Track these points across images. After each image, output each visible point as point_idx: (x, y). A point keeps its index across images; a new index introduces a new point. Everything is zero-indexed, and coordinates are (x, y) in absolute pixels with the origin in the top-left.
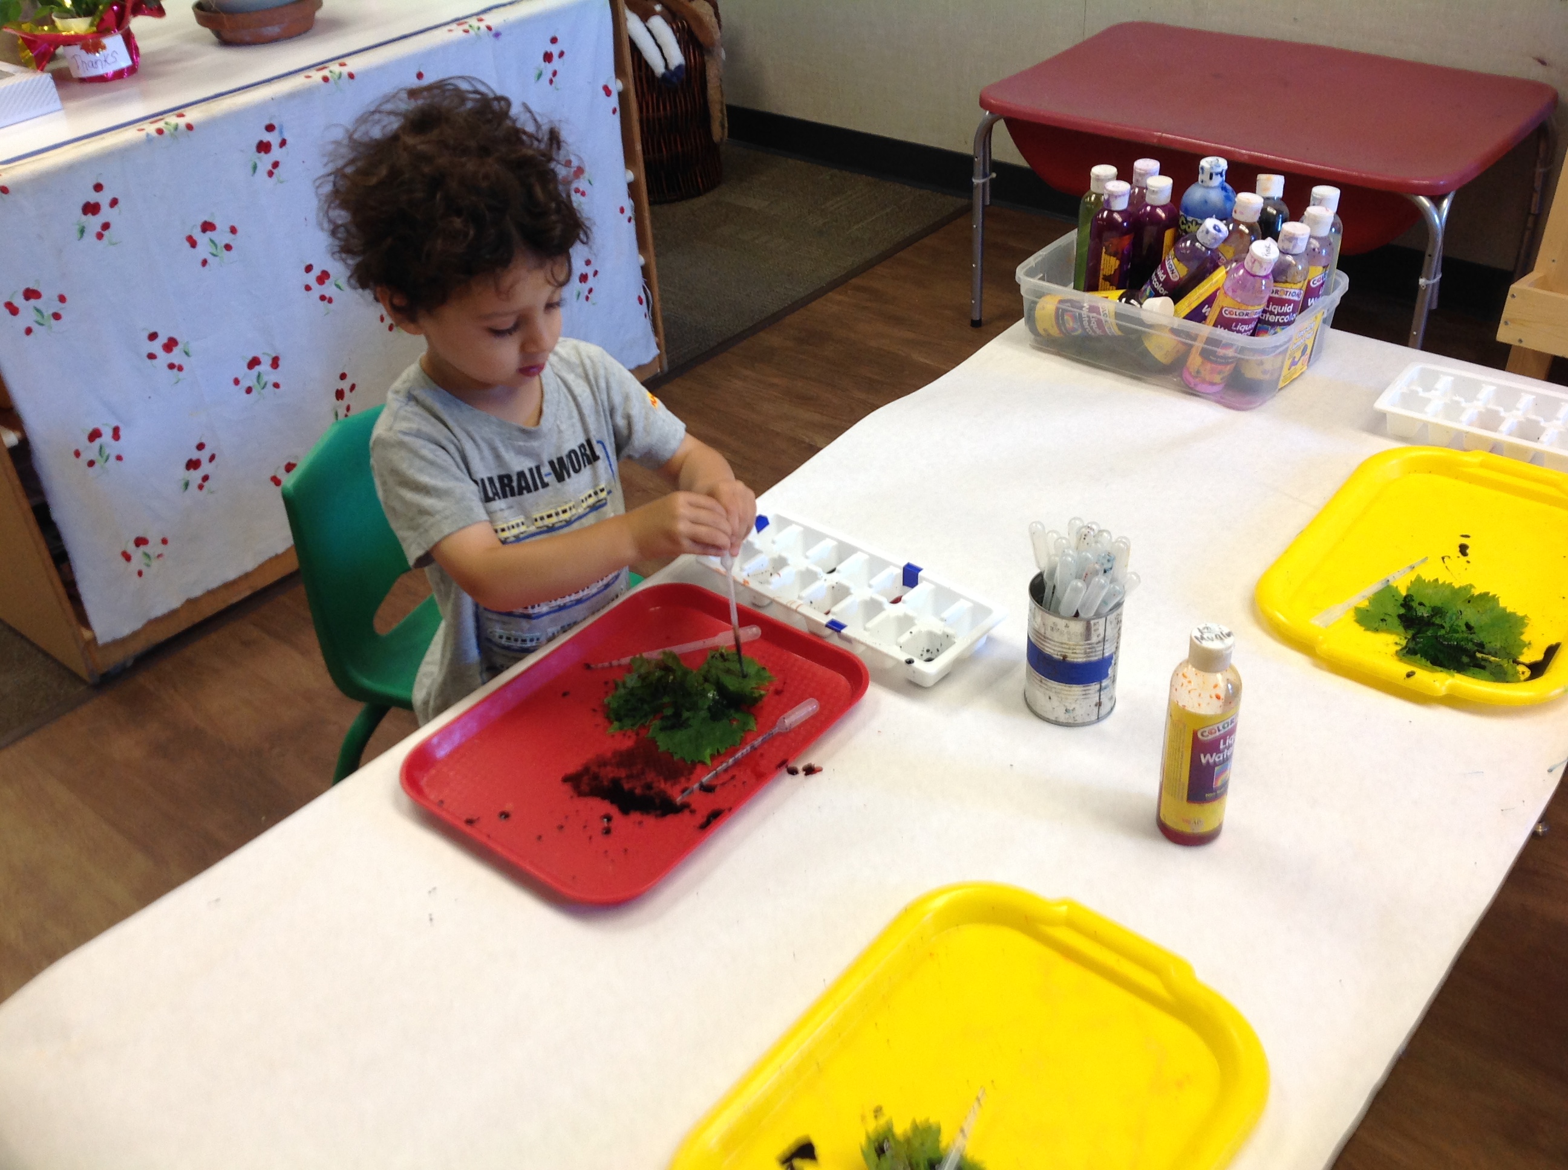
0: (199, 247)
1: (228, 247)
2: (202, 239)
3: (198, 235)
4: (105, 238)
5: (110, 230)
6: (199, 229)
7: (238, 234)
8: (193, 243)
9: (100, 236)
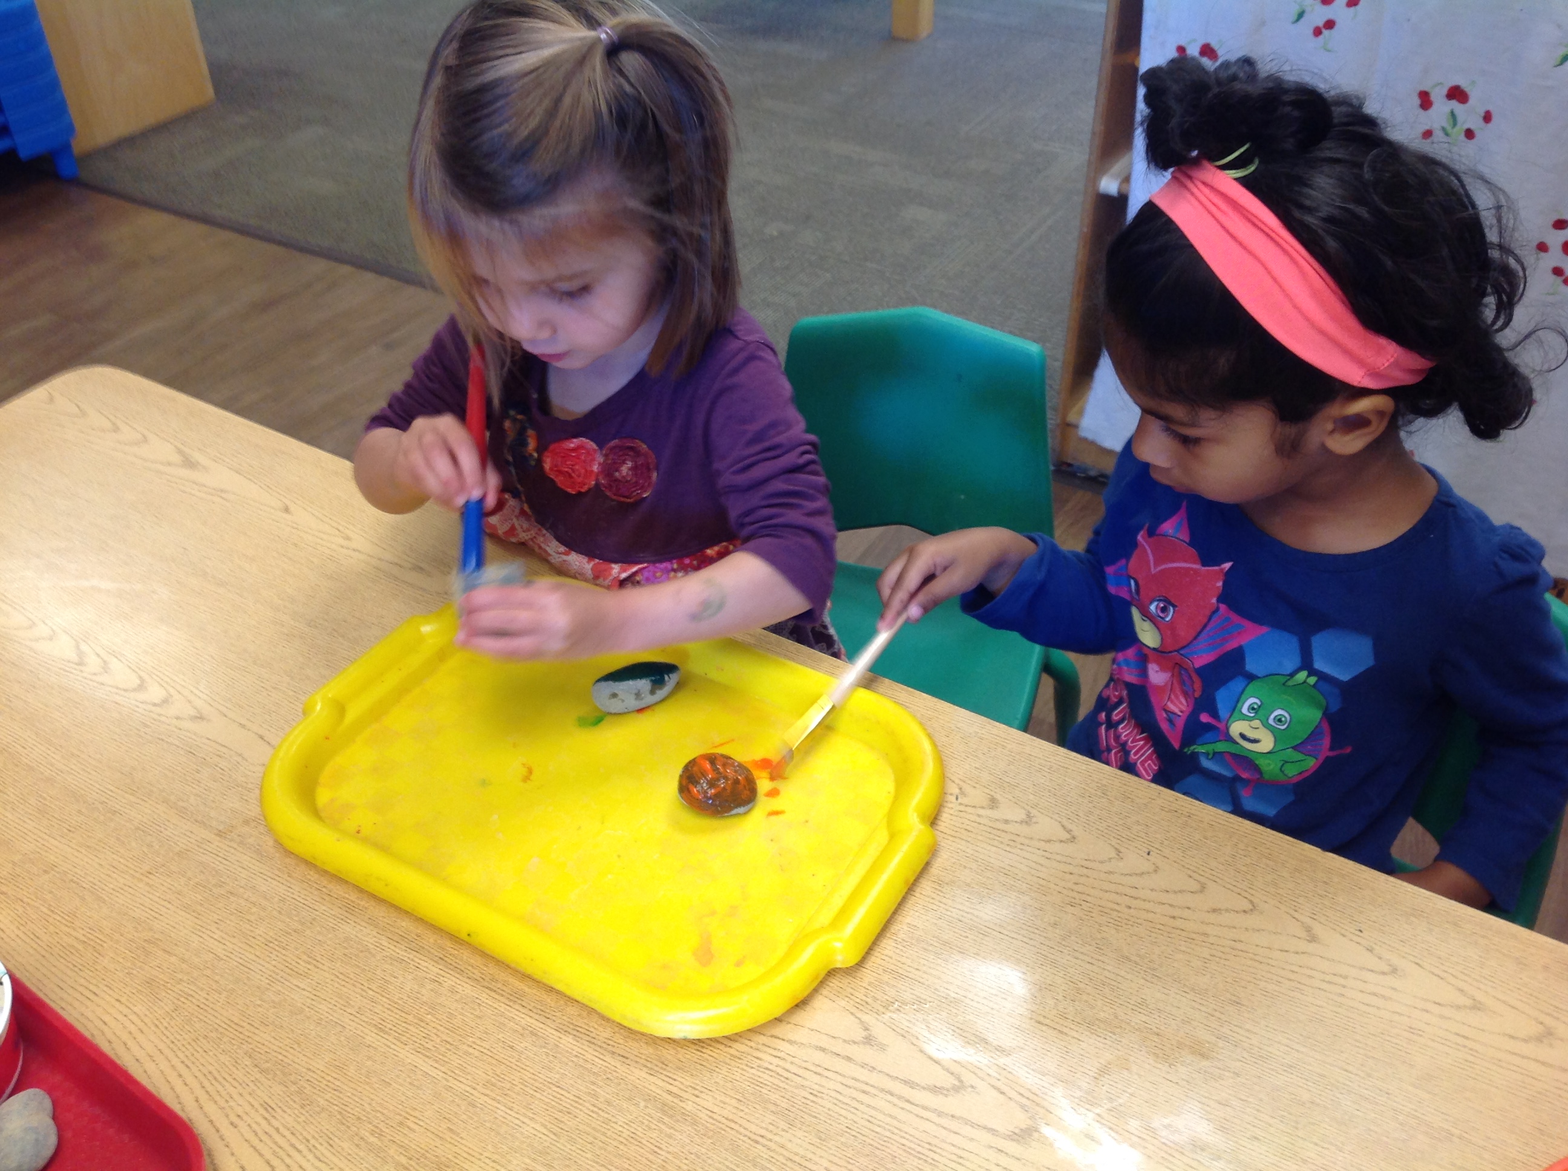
0: (1432, 111)
1: (1470, 134)
2: (1442, 107)
3: (1438, 96)
4: (1321, 37)
5: (1333, 31)
6: (1445, 91)
7: (1490, 125)
8: (1425, 100)
9: (1317, 32)
